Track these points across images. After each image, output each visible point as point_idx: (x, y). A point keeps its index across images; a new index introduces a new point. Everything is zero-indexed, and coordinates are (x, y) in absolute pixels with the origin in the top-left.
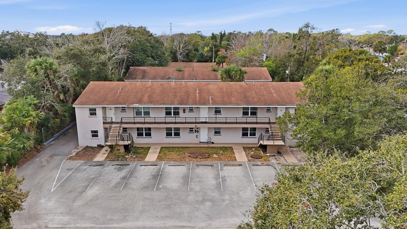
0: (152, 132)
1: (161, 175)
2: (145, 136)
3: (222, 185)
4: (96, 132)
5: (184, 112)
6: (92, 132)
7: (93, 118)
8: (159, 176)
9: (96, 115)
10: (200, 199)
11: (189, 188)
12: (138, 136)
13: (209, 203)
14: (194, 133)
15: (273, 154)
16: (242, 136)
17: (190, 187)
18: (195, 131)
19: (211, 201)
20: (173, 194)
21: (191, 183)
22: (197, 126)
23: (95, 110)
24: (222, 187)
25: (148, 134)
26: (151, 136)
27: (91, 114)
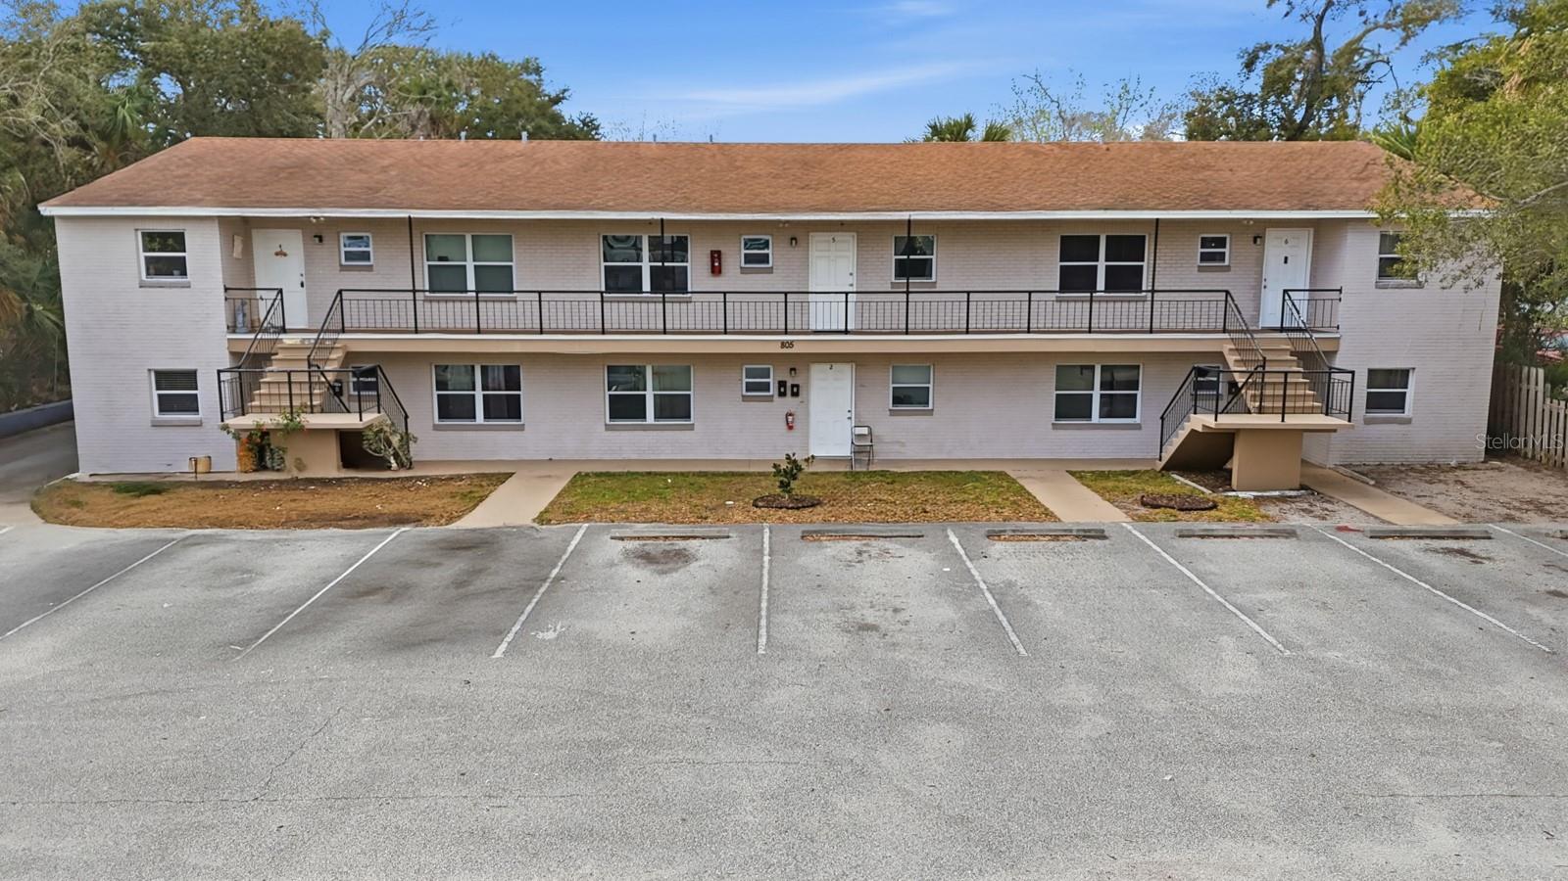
0: (529, 395)
1: (558, 579)
2: (487, 416)
3: (1009, 629)
4: (189, 378)
5: (716, 271)
6: (164, 378)
7: (167, 295)
8: (547, 584)
9: (184, 273)
10: (866, 704)
11: (763, 640)
12: (441, 416)
13: (945, 729)
14: (770, 399)
15: (1277, 493)
16: (1058, 416)
17: (769, 637)
18: (782, 384)
19: (956, 716)
20: (636, 676)
21: (778, 618)
22: (791, 344)
23: (177, 241)
24: (1014, 638)
25: (506, 409)
26: (519, 417)
27: (156, 268)
